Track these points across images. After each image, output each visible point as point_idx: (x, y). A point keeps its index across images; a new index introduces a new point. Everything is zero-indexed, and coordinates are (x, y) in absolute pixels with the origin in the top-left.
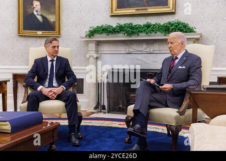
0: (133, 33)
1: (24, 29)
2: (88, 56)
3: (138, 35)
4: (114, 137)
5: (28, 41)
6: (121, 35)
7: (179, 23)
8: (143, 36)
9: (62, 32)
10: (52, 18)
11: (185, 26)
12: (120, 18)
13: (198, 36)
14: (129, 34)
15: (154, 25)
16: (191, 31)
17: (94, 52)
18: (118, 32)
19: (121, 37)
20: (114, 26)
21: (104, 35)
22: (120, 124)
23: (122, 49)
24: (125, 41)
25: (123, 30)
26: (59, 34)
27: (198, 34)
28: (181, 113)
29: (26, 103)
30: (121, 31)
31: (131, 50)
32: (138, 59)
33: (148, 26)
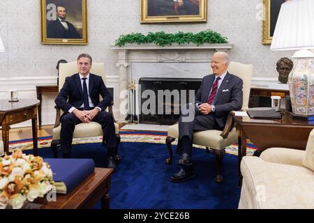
0: (165, 43)
1: (48, 37)
2: (118, 65)
3: (171, 44)
4: (153, 157)
5: (53, 50)
6: (153, 44)
7: (211, 34)
8: (175, 46)
9: (90, 39)
10: (78, 25)
11: (218, 37)
12: (150, 25)
13: (230, 47)
14: (161, 44)
15: (186, 35)
16: (223, 41)
17: (124, 61)
18: (150, 42)
19: (153, 46)
20: (146, 35)
21: (135, 44)
22: (155, 139)
23: (154, 58)
24: (156, 50)
25: (155, 40)
26: (87, 42)
27: (230, 45)
28: (225, 136)
29: (60, 127)
30: (153, 40)
31: (163, 59)
32: (170, 68)
33: (180, 36)
